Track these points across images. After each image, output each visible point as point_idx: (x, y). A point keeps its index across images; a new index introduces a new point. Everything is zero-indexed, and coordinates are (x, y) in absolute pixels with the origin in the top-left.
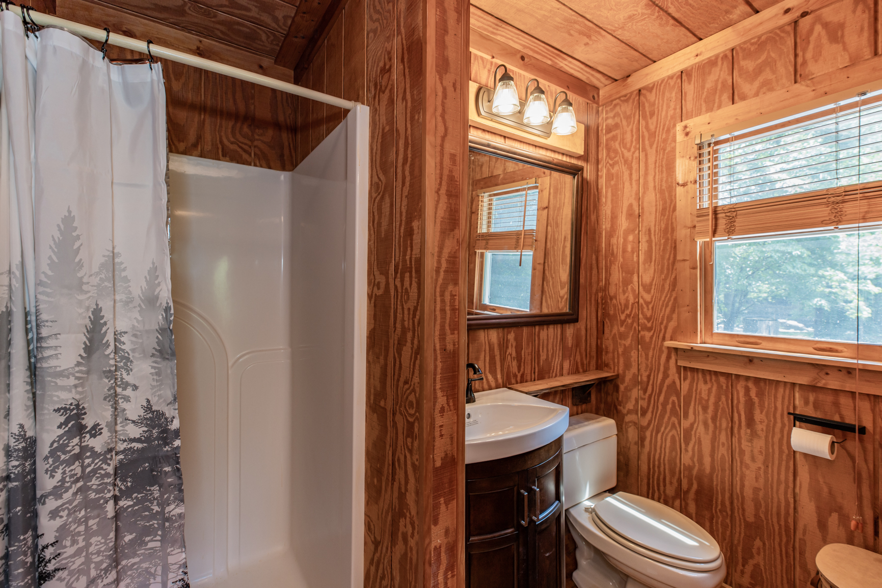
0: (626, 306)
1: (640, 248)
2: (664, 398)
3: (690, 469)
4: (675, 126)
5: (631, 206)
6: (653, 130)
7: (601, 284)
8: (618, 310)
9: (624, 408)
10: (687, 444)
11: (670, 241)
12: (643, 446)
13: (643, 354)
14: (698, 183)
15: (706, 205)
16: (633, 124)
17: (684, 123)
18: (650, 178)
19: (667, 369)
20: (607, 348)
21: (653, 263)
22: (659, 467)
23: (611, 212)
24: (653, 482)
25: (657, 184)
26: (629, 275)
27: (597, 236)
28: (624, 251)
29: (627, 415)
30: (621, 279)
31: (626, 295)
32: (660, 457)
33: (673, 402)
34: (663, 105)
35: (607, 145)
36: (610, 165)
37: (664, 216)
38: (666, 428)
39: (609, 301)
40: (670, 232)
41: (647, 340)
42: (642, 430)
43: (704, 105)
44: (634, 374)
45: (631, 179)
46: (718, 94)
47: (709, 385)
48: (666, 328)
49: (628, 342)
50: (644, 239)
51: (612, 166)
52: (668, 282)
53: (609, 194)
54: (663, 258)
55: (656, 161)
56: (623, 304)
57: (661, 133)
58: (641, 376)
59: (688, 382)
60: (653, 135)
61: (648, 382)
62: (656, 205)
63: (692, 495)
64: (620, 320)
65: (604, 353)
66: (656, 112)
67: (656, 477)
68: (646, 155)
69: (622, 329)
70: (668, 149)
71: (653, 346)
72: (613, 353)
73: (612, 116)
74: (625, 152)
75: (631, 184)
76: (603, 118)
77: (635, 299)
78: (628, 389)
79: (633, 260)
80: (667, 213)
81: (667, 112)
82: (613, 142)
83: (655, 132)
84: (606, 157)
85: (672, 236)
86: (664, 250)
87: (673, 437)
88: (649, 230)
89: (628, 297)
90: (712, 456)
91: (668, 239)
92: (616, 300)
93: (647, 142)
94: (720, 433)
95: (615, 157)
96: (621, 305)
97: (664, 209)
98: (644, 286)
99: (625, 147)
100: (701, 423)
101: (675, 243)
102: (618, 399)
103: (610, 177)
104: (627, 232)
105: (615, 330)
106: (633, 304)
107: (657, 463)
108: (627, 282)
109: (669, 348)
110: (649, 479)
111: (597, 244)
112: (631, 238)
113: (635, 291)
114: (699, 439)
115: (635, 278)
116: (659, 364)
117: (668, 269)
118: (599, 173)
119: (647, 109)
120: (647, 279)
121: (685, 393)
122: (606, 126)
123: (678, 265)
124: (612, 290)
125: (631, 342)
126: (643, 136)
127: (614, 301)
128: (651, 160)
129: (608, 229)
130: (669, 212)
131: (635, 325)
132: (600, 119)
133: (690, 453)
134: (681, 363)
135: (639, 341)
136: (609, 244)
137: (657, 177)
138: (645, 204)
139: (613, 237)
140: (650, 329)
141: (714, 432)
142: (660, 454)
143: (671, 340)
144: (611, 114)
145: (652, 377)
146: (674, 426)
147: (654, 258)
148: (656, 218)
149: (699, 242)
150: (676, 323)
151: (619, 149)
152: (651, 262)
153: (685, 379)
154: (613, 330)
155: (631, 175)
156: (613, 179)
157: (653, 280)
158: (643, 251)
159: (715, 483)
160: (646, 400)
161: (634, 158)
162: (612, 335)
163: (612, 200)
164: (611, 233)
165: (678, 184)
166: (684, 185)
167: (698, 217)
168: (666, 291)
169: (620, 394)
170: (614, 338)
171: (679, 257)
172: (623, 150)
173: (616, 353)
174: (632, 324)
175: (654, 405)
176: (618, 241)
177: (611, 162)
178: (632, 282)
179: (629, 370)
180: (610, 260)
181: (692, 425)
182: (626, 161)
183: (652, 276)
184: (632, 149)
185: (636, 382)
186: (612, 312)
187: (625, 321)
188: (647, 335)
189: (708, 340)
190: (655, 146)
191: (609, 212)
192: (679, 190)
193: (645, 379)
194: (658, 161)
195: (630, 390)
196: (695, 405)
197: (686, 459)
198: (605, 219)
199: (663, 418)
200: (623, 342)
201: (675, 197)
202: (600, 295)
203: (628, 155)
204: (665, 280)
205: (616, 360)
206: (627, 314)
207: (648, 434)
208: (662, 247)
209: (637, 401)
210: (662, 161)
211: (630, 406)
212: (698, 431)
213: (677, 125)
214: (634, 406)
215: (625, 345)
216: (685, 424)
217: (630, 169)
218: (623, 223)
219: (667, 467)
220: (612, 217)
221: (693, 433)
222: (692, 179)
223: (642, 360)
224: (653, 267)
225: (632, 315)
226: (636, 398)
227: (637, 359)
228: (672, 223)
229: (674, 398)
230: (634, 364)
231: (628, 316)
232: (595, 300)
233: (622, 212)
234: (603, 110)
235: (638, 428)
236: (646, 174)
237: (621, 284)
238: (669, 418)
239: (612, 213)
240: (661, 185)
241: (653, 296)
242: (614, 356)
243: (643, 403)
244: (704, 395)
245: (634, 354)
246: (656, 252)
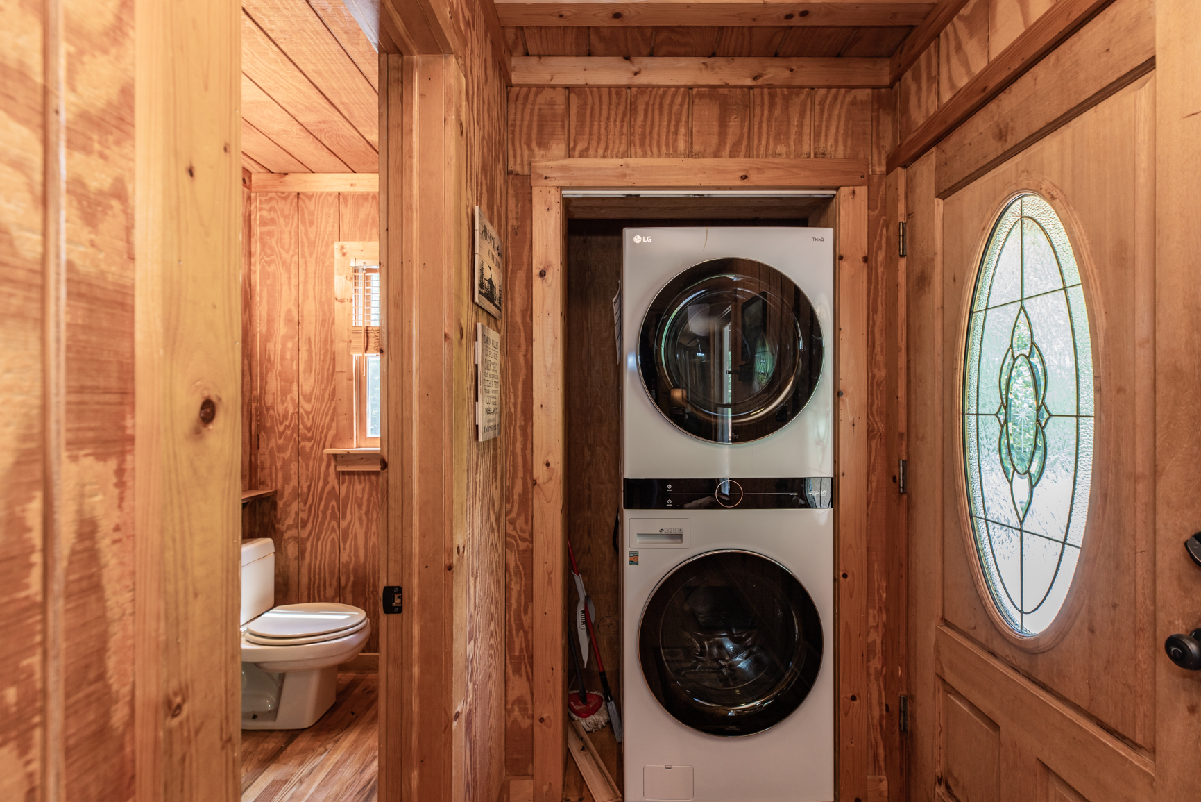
0: (285, 417)
1: (300, 357)
2: (325, 505)
3: (347, 565)
4: (333, 242)
5: (289, 311)
6: (313, 239)
7: (255, 393)
8: (276, 420)
9: (283, 525)
10: (345, 543)
11: (329, 352)
12: (303, 558)
13: (304, 465)
14: (354, 302)
15: (360, 324)
16: (292, 225)
17: (341, 243)
18: (310, 287)
19: (327, 475)
20: (262, 463)
21: (313, 373)
22: (319, 574)
23: (267, 313)
24: (314, 590)
25: (316, 294)
26: (288, 384)
27: (250, 339)
28: (283, 358)
29: (286, 532)
30: (279, 388)
31: (285, 405)
32: (321, 563)
33: (333, 507)
34: (321, 218)
35: (261, 239)
36: (266, 262)
37: (324, 327)
38: (326, 534)
39: (265, 412)
40: (329, 344)
41: (308, 450)
42: (301, 543)
43: (358, 233)
44: (294, 487)
45: (289, 283)
46: (369, 227)
47: (363, 485)
48: (326, 436)
49: (287, 455)
50: (304, 348)
51: (269, 263)
52: (328, 392)
53: (265, 294)
54: (323, 368)
55: (316, 271)
56: (281, 415)
57: (320, 245)
58: (301, 488)
59: (345, 485)
60: (312, 244)
61: (309, 492)
62: (316, 315)
63: (349, 588)
64: (279, 432)
65: (259, 470)
66: (315, 222)
67: (316, 586)
68: (306, 262)
69: (281, 442)
70: (327, 263)
71: (313, 455)
72: (271, 468)
73: (268, 208)
74: (283, 252)
75: (290, 289)
76: (256, 207)
77: (295, 409)
78: (287, 505)
79: (292, 368)
80: (327, 325)
81: (326, 227)
82: (268, 237)
83: (315, 242)
84: (261, 251)
85: (331, 348)
86: (324, 360)
87: (333, 539)
88: (309, 339)
89: (287, 407)
90: (366, 547)
91: (326, 351)
92: (274, 410)
93: (306, 250)
94: (372, 524)
95: (272, 255)
96: (279, 416)
97: (324, 321)
98: (304, 396)
99: (283, 247)
100: (356, 520)
101: (334, 355)
102: (276, 517)
103: (265, 275)
104: (286, 338)
105: (272, 443)
106: (293, 414)
107: (317, 570)
108: (285, 392)
109: (328, 455)
110: (309, 590)
111: (250, 347)
112: (290, 345)
113: (295, 400)
114: (355, 534)
115: (295, 386)
116: (320, 472)
117: (328, 380)
118: (252, 268)
119: (306, 215)
120: (307, 387)
121: (344, 495)
122: (260, 216)
123: (337, 376)
124: (269, 400)
125: (291, 454)
126: (302, 242)
127: (271, 412)
128: (311, 269)
129: (264, 333)
130: (328, 324)
131: (295, 436)
132: (253, 206)
133: (348, 550)
134: (340, 468)
135: (299, 452)
136: (264, 349)
137: (317, 288)
138: (305, 313)
139: (269, 341)
140: (310, 439)
141: (367, 525)
142: (321, 561)
143: (331, 448)
144: (267, 206)
145: (312, 487)
146: (333, 529)
147: (314, 370)
148: (316, 328)
149: (355, 356)
150: (335, 431)
151: (276, 248)
152: (311, 372)
153: (343, 484)
154: (270, 443)
155: (289, 278)
156: (269, 278)
157: (313, 389)
158: (303, 360)
159: (368, 570)
160: (307, 511)
161: (293, 262)
162: (269, 449)
163: (268, 302)
164: (267, 338)
165: (336, 299)
166: (341, 301)
167: (353, 333)
168: (326, 401)
169: (279, 510)
170: (271, 452)
171: (337, 369)
172: (280, 249)
173: (274, 468)
174: (292, 435)
175: (315, 514)
176: (275, 347)
177: (267, 259)
178: (290, 391)
179: (288, 484)
180: (266, 367)
181: (349, 524)
182: (284, 263)
183: (312, 385)
184: (291, 252)
185: (297, 494)
186: (268, 424)
187: (284, 432)
188: (308, 445)
189: (363, 444)
190: (314, 256)
191: (264, 314)
192: (337, 304)
193: (305, 490)
194: (317, 272)
195: (290, 505)
196: (352, 505)
197: (344, 557)
198: (260, 320)
199: (324, 525)
200: (282, 455)
201: (334, 311)
202: (254, 405)
203: (286, 256)
204: (325, 390)
205: (274, 476)
206: (286, 426)
207: (308, 545)
208: (322, 357)
209: (297, 514)
210: (321, 273)
211: (290, 521)
212: (355, 528)
213: (335, 243)
214: (294, 520)
215: (284, 458)
216: (343, 524)
217: (289, 272)
218: (281, 329)
219: (327, 571)
220: (268, 320)
221: (350, 531)
222: (349, 298)
223: (303, 471)
224: (313, 377)
225: (292, 426)
226: (296, 512)
227: (297, 471)
228: (331, 335)
229: (334, 503)
230: (294, 478)
231: (287, 427)
232: (248, 411)
233: (280, 316)
234: (256, 197)
235: (298, 543)
236: (306, 282)
237: (279, 393)
238: (329, 524)
239: (269, 315)
240: (321, 297)
241: (313, 406)
242: (271, 473)
243: (303, 515)
244: (359, 495)
245: (293, 466)
246: (316, 363)
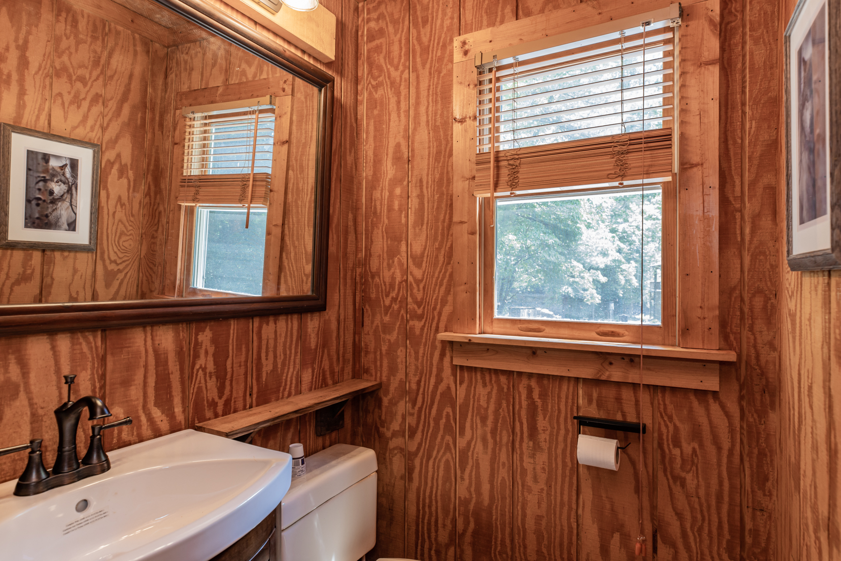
0: (392, 286)
1: (410, 206)
2: (437, 411)
3: (466, 502)
4: (451, 41)
5: (398, 145)
6: (426, 44)
7: (359, 256)
8: (382, 292)
9: (388, 429)
10: (463, 470)
11: (445, 197)
12: (411, 479)
13: (412, 351)
14: (478, 119)
15: (486, 148)
16: (402, 31)
17: (462, 38)
18: (423, 109)
19: (440, 370)
20: (366, 345)
21: (425, 227)
22: (430, 507)
23: (374, 153)
24: (423, 528)
25: (430, 118)
26: (396, 243)
27: (355, 187)
28: (390, 209)
29: (391, 439)
30: (385, 249)
31: (392, 270)
32: (431, 492)
33: (448, 415)
34: (437, 12)
35: (369, 58)
36: (373, 87)
37: (439, 162)
38: (438, 452)
39: (370, 279)
40: (445, 185)
41: (417, 332)
42: (410, 457)
43: (485, 17)
44: (401, 381)
45: (399, 109)
46: (500, 5)
47: (488, 388)
48: (440, 314)
49: (393, 337)
50: (414, 193)
51: (376, 88)
52: (443, 252)
53: (372, 128)
54: (437, 219)
55: (430, 86)
56: (387, 284)
57: (435, 49)
58: (409, 383)
59: (465, 385)
60: (425, 50)
61: (418, 390)
62: (429, 147)
63: (468, 538)
64: (385, 306)
65: (363, 354)
66: (430, 19)
67: (426, 521)
68: (418, 77)
69: (387, 319)
70: (444, 72)
71: (424, 340)
72: (375, 353)
73: (375, 17)
74: (392, 69)
75: (399, 116)
76: (363, 19)
77: (402, 276)
78: (393, 403)
79: (400, 222)
80: (442, 159)
81: (443, 22)
82: (376, 55)
83: (429, 46)
84: (368, 74)
85: (448, 190)
86: (438, 208)
87: (447, 461)
88: (421, 181)
89: (393, 273)
90: (491, 482)
91: (442, 194)
92: (380, 278)
93: (418, 60)
94: (500, 450)
95: (379, 76)
96: (385, 285)
97: (439, 153)
98: (414, 258)
99: (391, 64)
100: (479, 440)
101: (452, 200)
102: (380, 417)
103: (373, 103)
104: (395, 182)
105: (377, 321)
106: (400, 283)
107: (427, 501)
108: (392, 253)
109: (443, 342)
110: (417, 525)
111: (355, 197)
112: (398, 191)
113: (403, 264)
114: (477, 460)
115: (403, 248)
116: (431, 364)
117: (443, 235)
118: (359, 98)
119: (419, 13)
120: (417, 248)
121: (462, 401)
122: (367, 30)
123: (456, 229)
124: (374, 264)
125: (398, 337)
126: (414, 50)
127: (377, 279)
128: (424, 85)
129: (370, 178)
130: (444, 157)
131: (403, 312)
132: (360, 19)
133: (467, 481)
134: (457, 361)
135: (408, 334)
136: (370, 199)
137: (430, 109)
138: (416, 145)
139: (375, 189)
140: (420, 317)
141: (494, 450)
142: (432, 488)
143: (446, 331)
144: (374, 15)
145: (422, 383)
146: (448, 448)
147: (426, 219)
148: (429, 165)
149: (480, 196)
150: (452, 308)
151: (384, 66)
152: (422, 226)
153: (461, 384)
154: (375, 320)
155: (398, 102)
156: (376, 107)
157: (425, 249)
158: (413, 209)
159: (494, 517)
160: (416, 416)
161: (403, 80)
162: (374, 328)
163: (375, 137)
164: (374, 184)
165: (455, 119)
166: (462, 121)
167: (478, 163)
168: (440, 265)
169: (384, 409)
170: (376, 331)
171: (456, 219)
172: (389, 67)
173: (378, 353)
174: (399, 311)
175: (425, 422)
176: (382, 194)
177: (374, 83)
178: (399, 252)
179: (394, 376)
180: (372, 221)
181: (469, 443)
182: (393, 83)
183: (424, 244)
184: (401, 68)
185: (403, 391)
186: (373, 296)
187: (390, 306)
188: (417, 325)
189: (488, 329)
190: (428, 66)
191: (370, 153)
192: (457, 128)
193: (414, 386)
194: (431, 87)
195: (396, 404)
196: (472, 416)
197: (461, 491)
198: (366, 163)
199: (436, 439)
200: (388, 337)
201: (452, 138)
202: (359, 270)
203: (395, 74)
204: (439, 249)
205: (378, 363)
206: (392, 298)
207: (417, 462)
208: (436, 204)
209: (404, 418)
210: (436, 87)
211: (395, 426)
212: (476, 450)
213: (455, 39)
214: (400, 425)
215: (389, 340)
216: (461, 443)
217: (398, 94)
218: (389, 170)
219: (439, 504)
220: (374, 161)
221: (470, 454)
222: (471, 114)
223: (411, 360)
224: (425, 232)
225: (399, 299)
226: (403, 415)
227: (404, 360)
228: (448, 173)
229: (448, 409)
230: (401, 367)
231: (394, 300)
232: (352, 278)
233: (387, 155)
234: (363, 6)
235: (404, 456)
236: (418, 104)
237: (385, 255)
238: (443, 438)
239: (375, 155)
240: (435, 120)
241: (424, 272)
242: (375, 358)
243: (411, 421)
244: (483, 403)
245: (401, 352)
246: (428, 212)
